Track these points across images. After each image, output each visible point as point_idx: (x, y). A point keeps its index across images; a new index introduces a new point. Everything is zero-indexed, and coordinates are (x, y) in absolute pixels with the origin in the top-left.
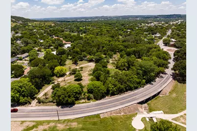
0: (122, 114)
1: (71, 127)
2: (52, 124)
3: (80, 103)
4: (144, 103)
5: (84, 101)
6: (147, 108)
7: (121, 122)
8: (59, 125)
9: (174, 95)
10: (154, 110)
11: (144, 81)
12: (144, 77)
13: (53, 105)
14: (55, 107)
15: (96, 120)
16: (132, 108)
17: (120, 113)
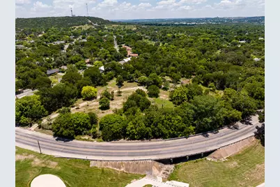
0: (122, 170)
1: (48, 167)
2: (31, 156)
3: (80, 139)
4: (171, 164)
5: (87, 137)
6: (169, 173)
7: (111, 180)
8: (36, 160)
9: (234, 164)
10: (176, 180)
11: (192, 128)
12: (195, 122)
13: (50, 134)
14: (51, 137)
15: (81, 166)
16: (141, 166)
17: (120, 168)
